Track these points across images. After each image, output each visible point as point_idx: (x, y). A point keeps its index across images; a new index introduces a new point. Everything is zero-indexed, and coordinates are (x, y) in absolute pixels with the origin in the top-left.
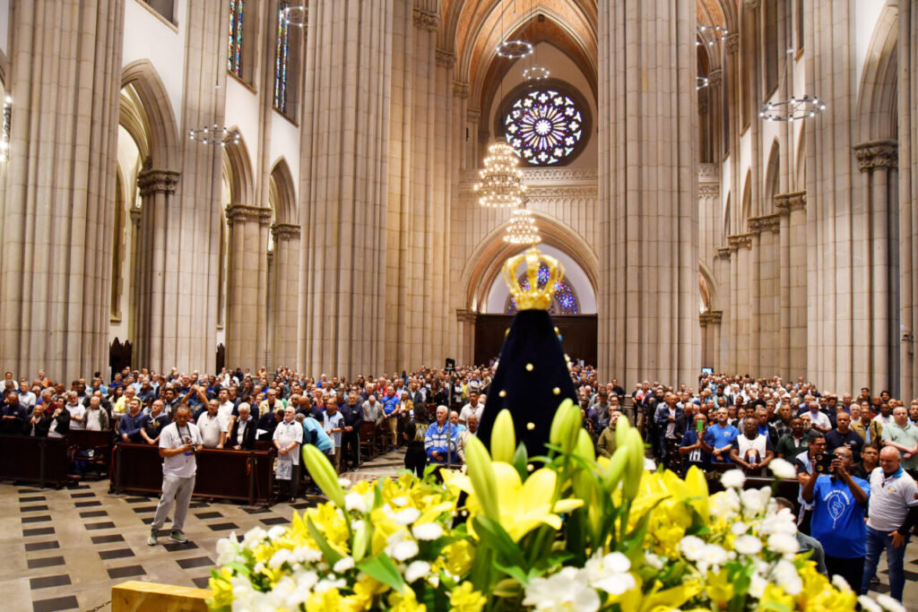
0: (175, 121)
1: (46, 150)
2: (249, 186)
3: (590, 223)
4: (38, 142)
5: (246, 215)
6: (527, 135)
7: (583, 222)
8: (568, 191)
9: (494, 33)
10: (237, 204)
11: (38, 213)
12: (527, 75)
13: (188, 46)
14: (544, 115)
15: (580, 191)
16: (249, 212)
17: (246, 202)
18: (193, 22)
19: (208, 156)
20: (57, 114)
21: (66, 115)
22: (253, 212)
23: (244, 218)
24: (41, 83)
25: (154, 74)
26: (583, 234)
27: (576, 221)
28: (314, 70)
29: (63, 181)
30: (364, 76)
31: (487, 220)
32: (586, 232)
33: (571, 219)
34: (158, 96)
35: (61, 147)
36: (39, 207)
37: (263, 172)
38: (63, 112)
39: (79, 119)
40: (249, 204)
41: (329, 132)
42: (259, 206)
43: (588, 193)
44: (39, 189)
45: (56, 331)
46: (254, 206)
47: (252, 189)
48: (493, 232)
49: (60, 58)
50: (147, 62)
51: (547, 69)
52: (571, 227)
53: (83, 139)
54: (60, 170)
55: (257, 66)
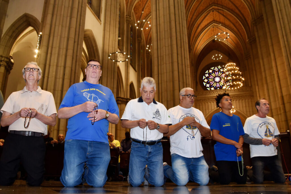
0: (99, 56)
1: (55, 51)
2: (122, 90)
3: (248, 108)
4: (52, 48)
5: (121, 101)
6: (211, 82)
7: (244, 108)
8: (237, 97)
9: (199, 46)
10: (118, 96)
11: (50, 76)
12: (214, 58)
13: (104, 30)
14: (217, 75)
15: (242, 96)
16: (122, 100)
17: (121, 96)
18: (106, 21)
19: (112, 71)
20: (61, 37)
21: (64, 38)
22: (124, 100)
23: (120, 102)
24: (55, 25)
25: (93, 37)
26: (245, 113)
27: (242, 108)
28: (157, 33)
29: (61, 63)
30: (178, 34)
31: (206, 110)
32: (246, 112)
33: (240, 107)
34: (94, 45)
35: (61, 50)
36: (50, 74)
37: (127, 85)
38: (63, 36)
39: (70, 39)
40: (122, 96)
41: (166, 55)
42: (126, 97)
43: (245, 97)
44: (51, 67)
45: (54, 130)
46: (124, 97)
47: (123, 91)
48: (209, 114)
49: (63, 16)
50: (91, 31)
51: (221, 55)
52: (240, 110)
53: (71, 47)
54: (60, 59)
55: (124, 46)
